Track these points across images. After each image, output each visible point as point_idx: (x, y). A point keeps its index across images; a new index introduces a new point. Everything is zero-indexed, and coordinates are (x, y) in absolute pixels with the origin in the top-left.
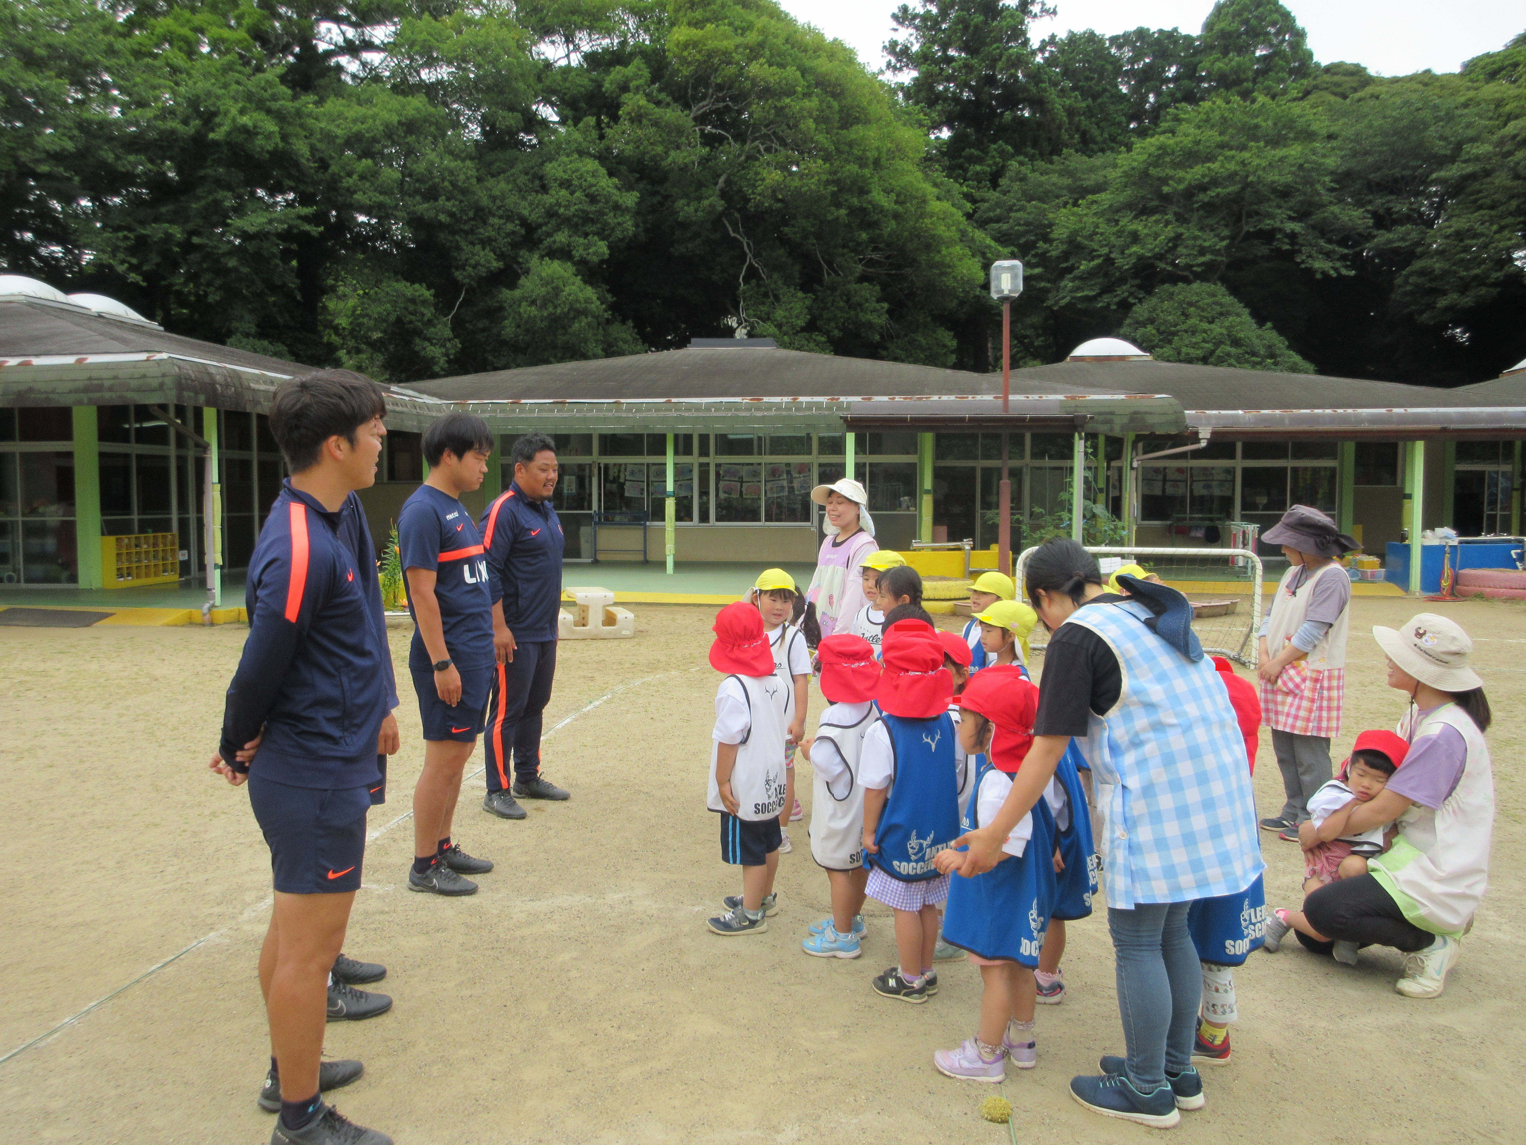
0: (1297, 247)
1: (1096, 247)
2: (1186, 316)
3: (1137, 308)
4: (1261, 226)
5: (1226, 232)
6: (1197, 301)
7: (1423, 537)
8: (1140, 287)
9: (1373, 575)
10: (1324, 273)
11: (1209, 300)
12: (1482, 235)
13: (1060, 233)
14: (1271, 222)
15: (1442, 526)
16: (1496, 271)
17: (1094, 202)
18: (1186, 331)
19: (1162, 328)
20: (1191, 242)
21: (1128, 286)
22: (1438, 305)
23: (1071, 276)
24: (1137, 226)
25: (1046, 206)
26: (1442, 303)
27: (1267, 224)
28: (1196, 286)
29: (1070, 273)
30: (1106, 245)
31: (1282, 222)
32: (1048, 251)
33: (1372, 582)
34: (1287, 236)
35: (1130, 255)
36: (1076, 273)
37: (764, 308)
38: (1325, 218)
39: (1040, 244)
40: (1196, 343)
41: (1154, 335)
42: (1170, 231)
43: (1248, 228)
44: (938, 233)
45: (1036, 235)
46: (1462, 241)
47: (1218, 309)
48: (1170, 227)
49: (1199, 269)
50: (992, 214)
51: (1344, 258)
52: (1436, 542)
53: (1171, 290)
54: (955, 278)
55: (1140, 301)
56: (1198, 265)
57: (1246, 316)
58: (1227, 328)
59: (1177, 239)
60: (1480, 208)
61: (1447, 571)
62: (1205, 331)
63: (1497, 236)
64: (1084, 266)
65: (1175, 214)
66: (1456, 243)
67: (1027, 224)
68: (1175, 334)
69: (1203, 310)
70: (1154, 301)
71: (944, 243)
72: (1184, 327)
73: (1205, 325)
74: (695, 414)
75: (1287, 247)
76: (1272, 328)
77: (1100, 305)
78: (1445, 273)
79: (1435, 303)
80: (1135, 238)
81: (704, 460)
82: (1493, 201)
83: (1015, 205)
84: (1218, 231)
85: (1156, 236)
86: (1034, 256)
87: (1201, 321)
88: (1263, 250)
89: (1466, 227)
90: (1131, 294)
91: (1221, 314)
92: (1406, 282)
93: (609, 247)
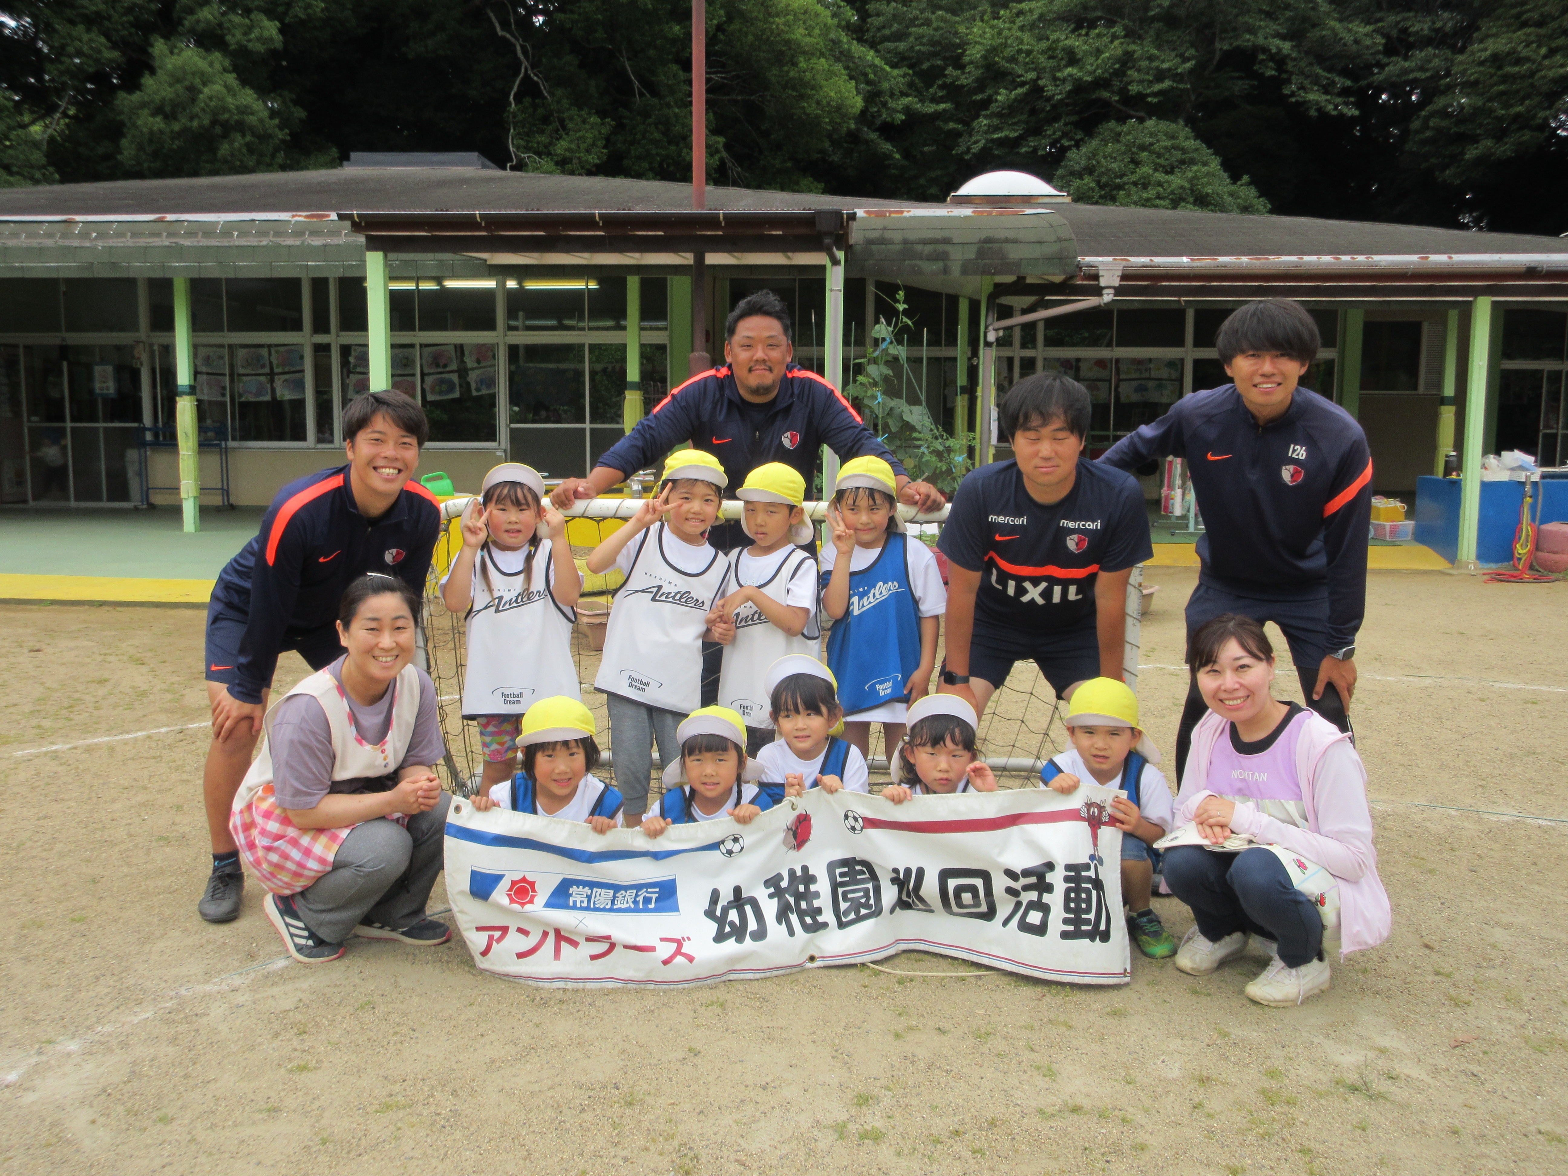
0: (1284, 76)
1: (1020, 72)
2: (1136, 163)
3: (1072, 154)
4: (1238, 43)
5: (1192, 52)
6: (1151, 144)
7: (1484, 467)
8: (1076, 125)
9: (1394, 531)
10: (1320, 110)
11: (1169, 143)
12: (1527, 59)
13: (975, 53)
14: (1252, 38)
15: (1511, 449)
16: (1545, 109)
17: (1020, 13)
18: (1135, 184)
19: (1104, 179)
20: (1144, 64)
21: (1061, 123)
22: (1467, 157)
23: (988, 112)
24: (1077, 43)
25: (957, 19)
26: (1472, 153)
27: (1247, 40)
28: (1150, 123)
29: (987, 109)
30: (1034, 69)
31: (1266, 38)
32: (958, 79)
33: (1393, 544)
34: (1272, 57)
35: (1064, 80)
36: (994, 107)
37: (543, 139)
38: (1324, 36)
39: (950, 70)
40: (1148, 200)
41: (1093, 189)
42: (1116, 49)
43: (1222, 46)
44: (793, 37)
45: (945, 59)
46: (1500, 68)
47: (1178, 155)
48: (1117, 42)
49: (1155, 100)
50: (887, 32)
51: (1345, 92)
52: (1504, 476)
53: (1119, 129)
54: (818, 103)
55: (1077, 145)
56: (1155, 94)
57: (1215, 164)
58: (1190, 181)
59: (1126, 61)
60: (1525, 24)
61: (1526, 528)
62: (1160, 184)
63: (1547, 62)
64: (1002, 96)
65: (1126, 28)
66: (1492, 71)
67: (933, 43)
68: (1120, 187)
69: (1159, 156)
70: (1095, 143)
71: (804, 53)
72: (1133, 178)
73: (1160, 176)
74: (204, 242)
75: (1271, 73)
76: (1249, 184)
77: (1023, 150)
78: (1477, 112)
79: (1463, 153)
80: (1072, 59)
81: (321, 339)
82: (1542, 15)
83: (916, 18)
84: (1182, 50)
85: (1099, 52)
86: (941, 87)
87: (1156, 170)
88: (1239, 86)
89: (1507, 49)
90: (1065, 135)
91: (1183, 162)
92: (1425, 126)
93: (281, 31)
